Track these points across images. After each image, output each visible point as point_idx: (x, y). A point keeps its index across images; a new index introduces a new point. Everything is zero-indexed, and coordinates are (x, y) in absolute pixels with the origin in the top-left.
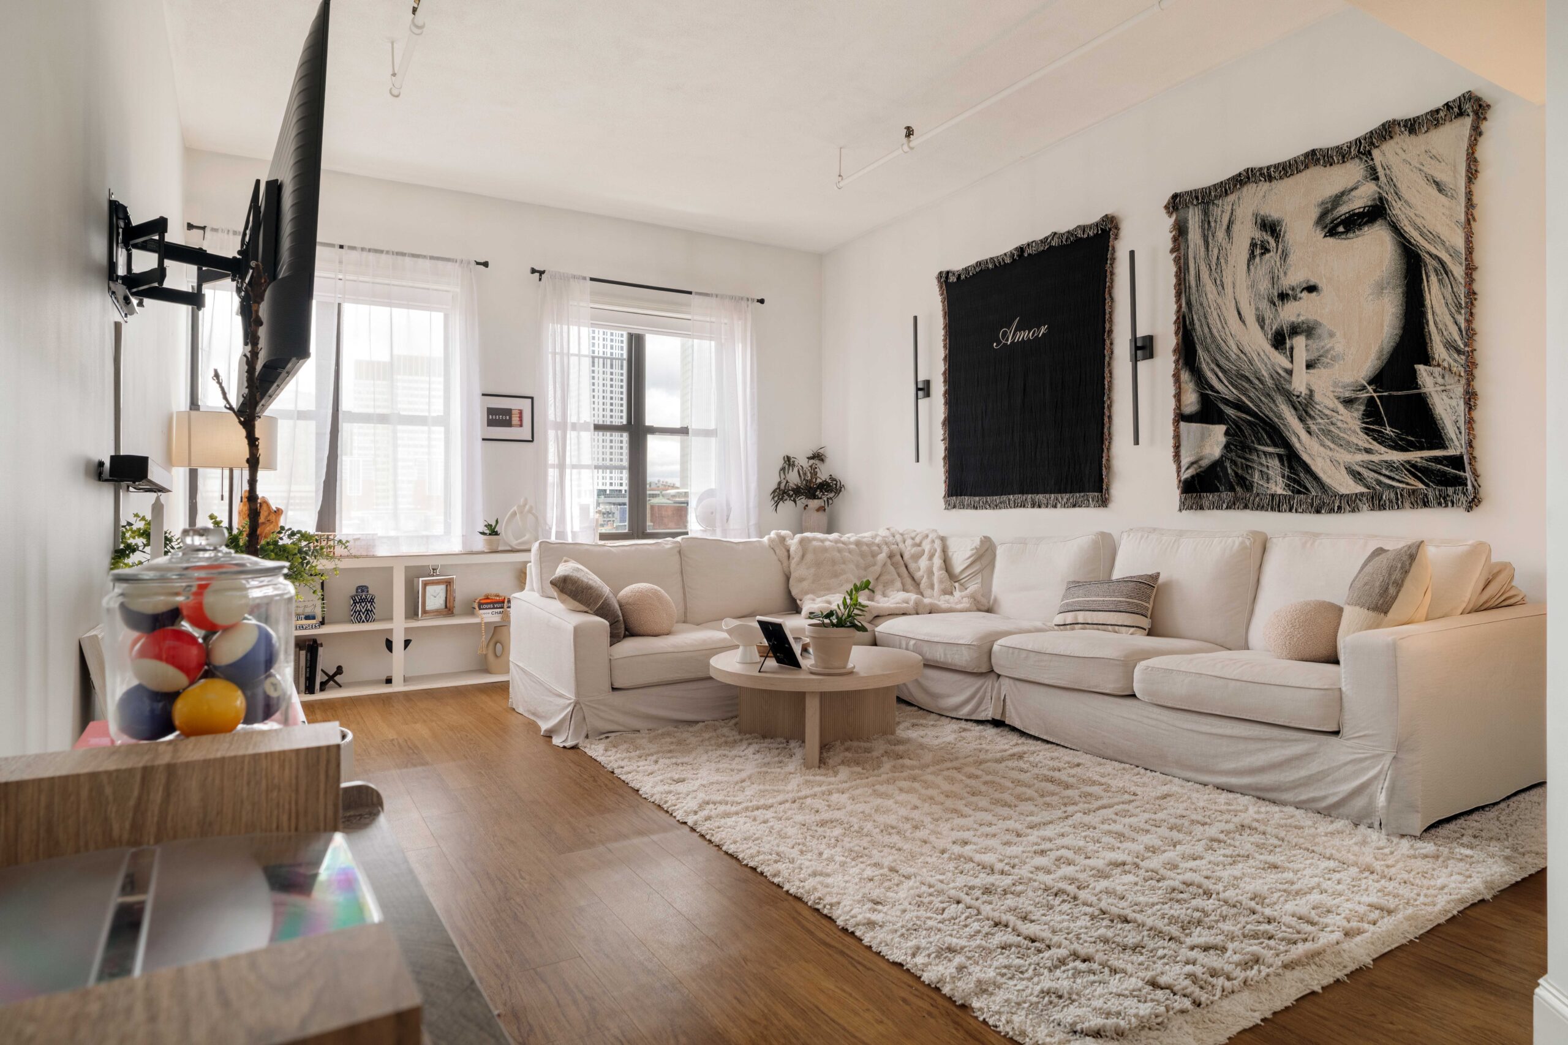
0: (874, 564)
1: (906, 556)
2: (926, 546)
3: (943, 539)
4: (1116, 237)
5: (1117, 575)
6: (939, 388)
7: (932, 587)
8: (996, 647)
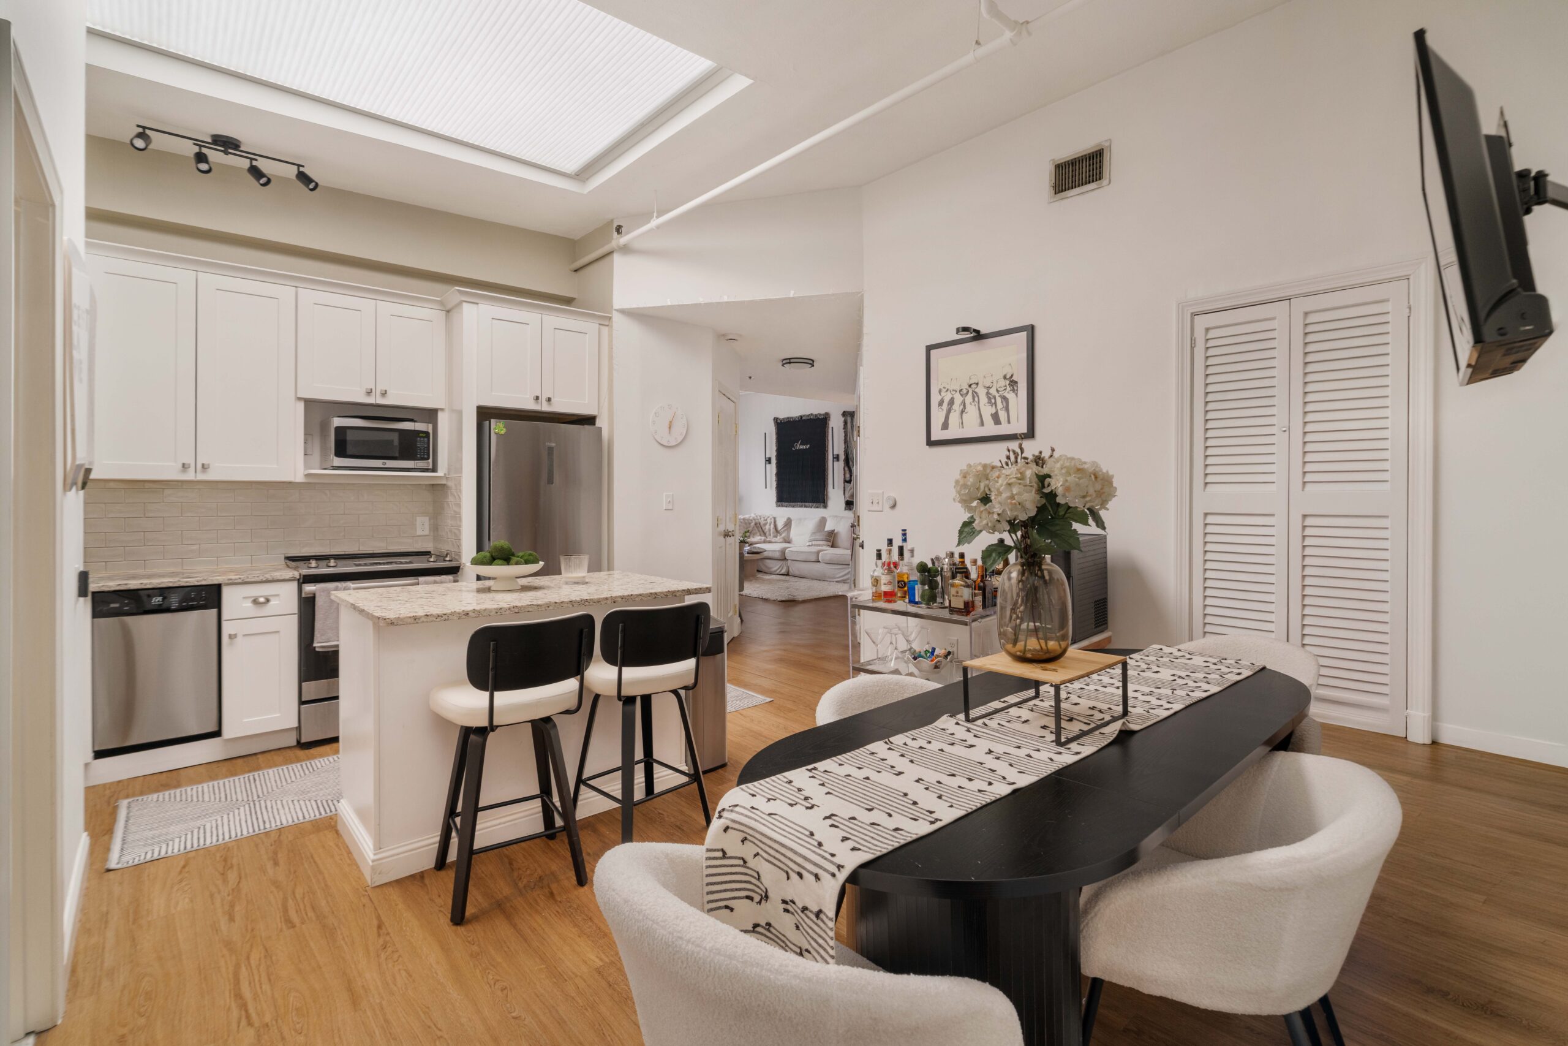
0: (751, 526)
1: (762, 524)
2: (769, 521)
3: (775, 518)
4: (829, 420)
5: (826, 529)
6: (774, 461)
7: (770, 535)
8: (786, 551)
